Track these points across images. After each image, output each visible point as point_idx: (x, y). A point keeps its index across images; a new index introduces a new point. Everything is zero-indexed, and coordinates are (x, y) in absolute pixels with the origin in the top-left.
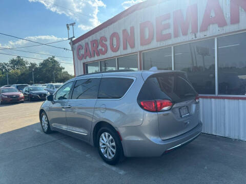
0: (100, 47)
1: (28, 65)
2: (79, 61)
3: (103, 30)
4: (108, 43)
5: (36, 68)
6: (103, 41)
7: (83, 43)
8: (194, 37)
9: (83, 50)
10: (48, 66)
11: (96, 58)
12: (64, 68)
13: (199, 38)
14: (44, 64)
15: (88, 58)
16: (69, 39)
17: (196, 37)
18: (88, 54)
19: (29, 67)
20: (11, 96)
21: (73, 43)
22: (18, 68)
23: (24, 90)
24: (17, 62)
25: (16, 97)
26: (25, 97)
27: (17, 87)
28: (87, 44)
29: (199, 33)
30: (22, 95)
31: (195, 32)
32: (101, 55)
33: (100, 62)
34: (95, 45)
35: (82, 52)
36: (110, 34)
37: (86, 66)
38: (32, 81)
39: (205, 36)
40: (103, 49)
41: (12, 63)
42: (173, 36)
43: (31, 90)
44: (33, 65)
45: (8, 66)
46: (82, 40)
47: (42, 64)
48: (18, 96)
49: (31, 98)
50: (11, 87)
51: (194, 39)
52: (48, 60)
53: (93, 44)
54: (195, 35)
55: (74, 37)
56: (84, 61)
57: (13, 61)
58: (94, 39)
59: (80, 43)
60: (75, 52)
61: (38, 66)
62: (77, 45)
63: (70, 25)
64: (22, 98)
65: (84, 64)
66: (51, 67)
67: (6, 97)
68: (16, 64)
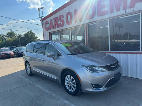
0: (59, 22)
1: (17, 36)
2: (46, 31)
3: (61, 11)
4: (65, 19)
5: (22, 37)
6: (62, 18)
7: (48, 20)
8: (124, 12)
9: (49, 24)
10: (28, 36)
11: (57, 29)
12: (38, 37)
13: (128, 13)
14: (26, 35)
15: (52, 29)
16: (40, 18)
17: (126, 12)
18: (52, 26)
19: (18, 37)
20: (6, 54)
21: (43, 20)
22: (11, 38)
23: (14, 50)
24: (11, 34)
25: (9, 54)
26: (14, 54)
27: (10, 48)
28: (51, 20)
29: (128, 9)
30: (13, 53)
31: (125, 9)
32: (60, 27)
33: (60, 31)
34: (56, 21)
35: (48, 25)
36: (66, 13)
37: (51, 35)
38: (19, 44)
39: (132, 11)
40: (62, 23)
41: (8, 35)
42: (109, 12)
43: (18, 50)
44: (20, 36)
45: (5, 36)
46: (48, 18)
47: (25, 35)
48: (10, 54)
49: (18, 55)
50: (6, 48)
51: (125, 13)
52: (28, 32)
53: (55, 20)
54: (125, 11)
55: (43, 16)
56: (50, 31)
57: (8, 34)
58: (56, 17)
59: (47, 20)
60: (44, 25)
61: (23, 36)
62: (45, 21)
63: (40, 8)
64: (12, 55)
65: (49, 33)
66: (30, 37)
67: (3, 54)
68: (10, 35)
